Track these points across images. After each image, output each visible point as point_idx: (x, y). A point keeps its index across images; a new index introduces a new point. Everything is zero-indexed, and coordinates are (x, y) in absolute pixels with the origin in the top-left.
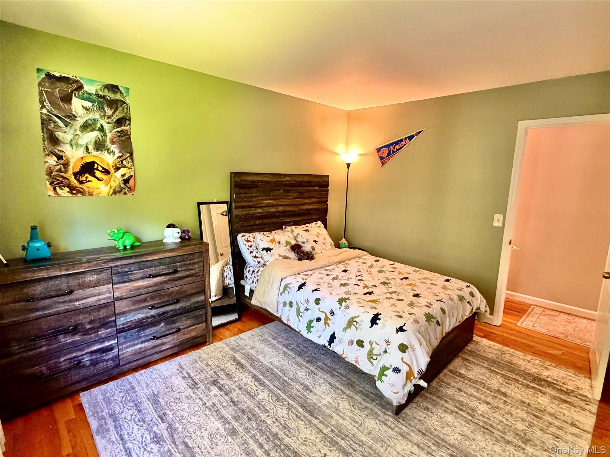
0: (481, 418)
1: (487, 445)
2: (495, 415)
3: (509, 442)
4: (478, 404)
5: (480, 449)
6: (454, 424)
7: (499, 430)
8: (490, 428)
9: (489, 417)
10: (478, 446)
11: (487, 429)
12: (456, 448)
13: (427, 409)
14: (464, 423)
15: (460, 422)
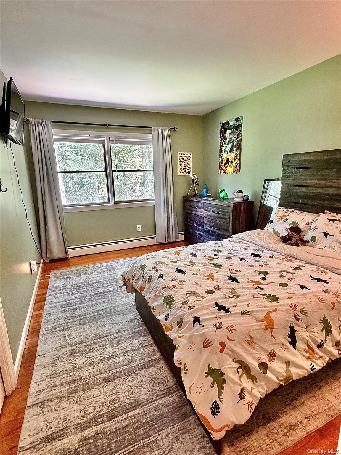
0: (104, 343)
1: (90, 331)
2: (99, 353)
3: (81, 342)
4: (114, 350)
5: (91, 326)
6: (112, 327)
7: (90, 345)
8: (95, 341)
9: (101, 348)
10: (93, 327)
11: (96, 339)
12: (101, 318)
13: (131, 321)
14: (109, 331)
15: (111, 330)
